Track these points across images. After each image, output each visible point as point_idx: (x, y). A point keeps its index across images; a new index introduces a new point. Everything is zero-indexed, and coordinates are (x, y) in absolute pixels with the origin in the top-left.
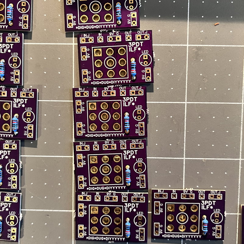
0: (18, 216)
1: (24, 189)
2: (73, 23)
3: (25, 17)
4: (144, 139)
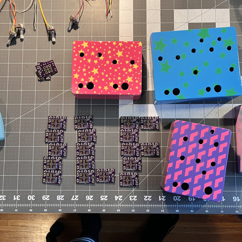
0: (61, 177)
1: (63, 170)
2: (77, 127)
3: (65, 126)
4: (94, 156)
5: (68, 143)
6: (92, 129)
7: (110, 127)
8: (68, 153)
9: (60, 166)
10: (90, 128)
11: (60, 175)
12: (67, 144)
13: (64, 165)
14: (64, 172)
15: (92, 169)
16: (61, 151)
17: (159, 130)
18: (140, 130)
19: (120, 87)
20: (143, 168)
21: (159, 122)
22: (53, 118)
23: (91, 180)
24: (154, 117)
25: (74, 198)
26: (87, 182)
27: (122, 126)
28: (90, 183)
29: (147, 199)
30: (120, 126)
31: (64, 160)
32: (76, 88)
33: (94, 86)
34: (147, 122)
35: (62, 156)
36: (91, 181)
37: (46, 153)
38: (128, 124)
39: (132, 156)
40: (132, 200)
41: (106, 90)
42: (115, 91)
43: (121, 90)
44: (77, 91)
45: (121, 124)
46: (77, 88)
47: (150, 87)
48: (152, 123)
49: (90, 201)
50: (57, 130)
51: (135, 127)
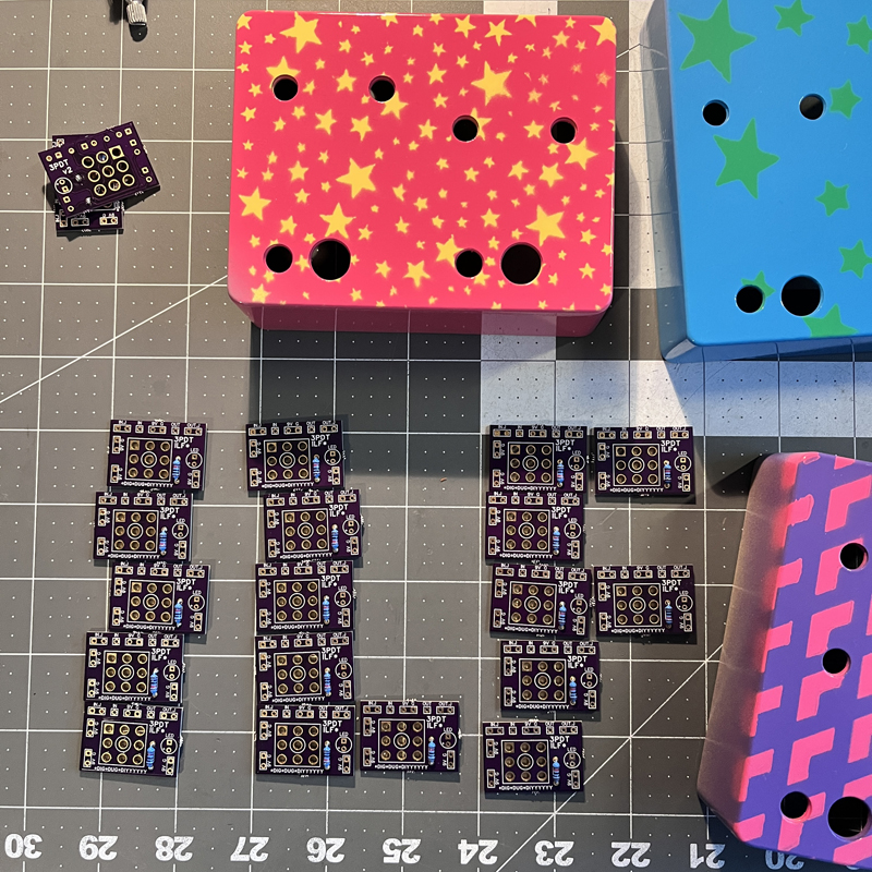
0: (178, 740)
1: (187, 702)
2: (259, 481)
3: (195, 473)
4: (350, 631)
5: (213, 562)
6: (338, 489)
7: (433, 480)
8: (216, 618)
9: (174, 686)
10: (329, 487)
11: (174, 728)
12: (206, 568)
13: (194, 676)
14: (194, 711)
15: (341, 701)
16: (179, 605)
17: (689, 498)
18: (592, 498)
19: (492, 267)
20: (608, 699)
21: (691, 455)
22: (133, 429)
23: (335, 756)
24: (668, 430)
25: (246, 851)
26: (314, 767)
27: (498, 473)
28: (327, 773)
29: (626, 862)
30: (488, 474)
31: (192, 654)
32: (253, 271)
33: (354, 259)
34: (629, 455)
35: (184, 631)
36: (334, 762)
37: (100, 616)
38: (531, 464)
39: (549, 636)
40: (550, 861)
41: (417, 283)
42: (468, 290)
43: (501, 283)
44: (257, 287)
45: (492, 464)
46: (260, 272)
47: (643, 270)
48: (655, 458)
49: (331, 865)
50: (153, 495)
51: (568, 480)
